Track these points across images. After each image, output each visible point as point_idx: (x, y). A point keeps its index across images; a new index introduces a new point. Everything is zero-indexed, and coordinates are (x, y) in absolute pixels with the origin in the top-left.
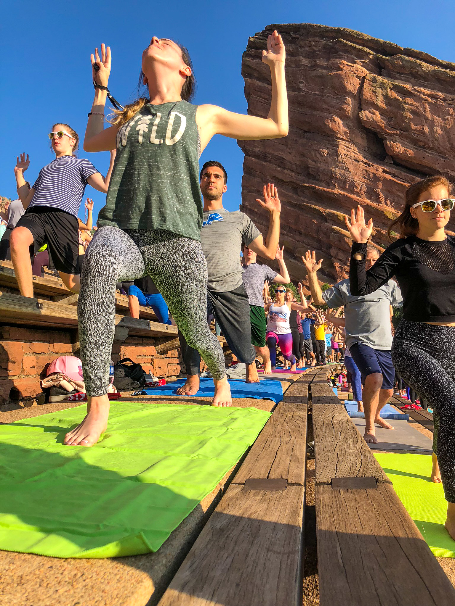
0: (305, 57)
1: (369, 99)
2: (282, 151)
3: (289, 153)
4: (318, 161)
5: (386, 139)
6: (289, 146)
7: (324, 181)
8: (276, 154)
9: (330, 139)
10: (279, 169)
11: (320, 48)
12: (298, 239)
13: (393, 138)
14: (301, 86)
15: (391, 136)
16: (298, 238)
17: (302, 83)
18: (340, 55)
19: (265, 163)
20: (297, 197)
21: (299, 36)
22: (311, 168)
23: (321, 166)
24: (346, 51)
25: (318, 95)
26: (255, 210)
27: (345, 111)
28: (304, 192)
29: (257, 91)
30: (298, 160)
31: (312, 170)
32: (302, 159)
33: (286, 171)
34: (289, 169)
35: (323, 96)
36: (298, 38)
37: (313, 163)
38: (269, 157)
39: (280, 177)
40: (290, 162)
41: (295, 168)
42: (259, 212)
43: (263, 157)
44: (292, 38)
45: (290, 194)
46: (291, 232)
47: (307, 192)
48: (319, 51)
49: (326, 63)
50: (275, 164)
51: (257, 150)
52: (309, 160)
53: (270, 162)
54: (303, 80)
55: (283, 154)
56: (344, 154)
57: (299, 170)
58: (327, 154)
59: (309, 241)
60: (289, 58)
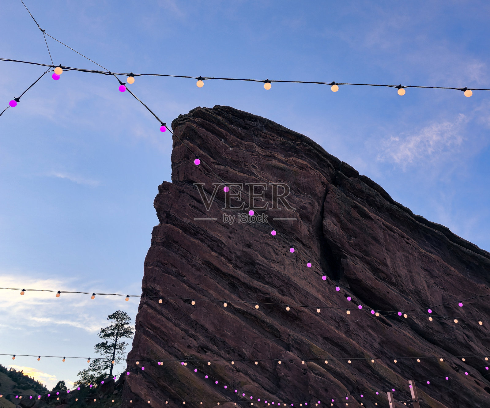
0: (259, 146)
1: (333, 209)
2: (220, 232)
3: (230, 238)
4: (272, 260)
5: (345, 257)
6: (231, 230)
7: (277, 287)
8: (213, 234)
10: (214, 254)
11: (278, 143)
13: (354, 260)
14: (254, 170)
15: (352, 256)
17: (254, 167)
18: (303, 157)
19: (195, 241)
22: (260, 265)
23: (276, 267)
24: (310, 156)
30: (240, 250)
31: (261, 269)
32: (246, 249)
33: (222, 258)
34: (226, 258)
37: (263, 259)
38: (202, 235)
39: (218, 266)
40: (229, 248)
41: (234, 259)
42: (177, 306)
43: (193, 232)
45: (227, 292)
48: (277, 146)
49: (286, 159)
50: (209, 246)
51: (187, 221)
52: (259, 255)
53: (202, 241)
54: (257, 165)
55: (221, 237)
56: (304, 260)
57: (238, 263)
58: (284, 254)
59: (257, 374)
60: (239, 140)
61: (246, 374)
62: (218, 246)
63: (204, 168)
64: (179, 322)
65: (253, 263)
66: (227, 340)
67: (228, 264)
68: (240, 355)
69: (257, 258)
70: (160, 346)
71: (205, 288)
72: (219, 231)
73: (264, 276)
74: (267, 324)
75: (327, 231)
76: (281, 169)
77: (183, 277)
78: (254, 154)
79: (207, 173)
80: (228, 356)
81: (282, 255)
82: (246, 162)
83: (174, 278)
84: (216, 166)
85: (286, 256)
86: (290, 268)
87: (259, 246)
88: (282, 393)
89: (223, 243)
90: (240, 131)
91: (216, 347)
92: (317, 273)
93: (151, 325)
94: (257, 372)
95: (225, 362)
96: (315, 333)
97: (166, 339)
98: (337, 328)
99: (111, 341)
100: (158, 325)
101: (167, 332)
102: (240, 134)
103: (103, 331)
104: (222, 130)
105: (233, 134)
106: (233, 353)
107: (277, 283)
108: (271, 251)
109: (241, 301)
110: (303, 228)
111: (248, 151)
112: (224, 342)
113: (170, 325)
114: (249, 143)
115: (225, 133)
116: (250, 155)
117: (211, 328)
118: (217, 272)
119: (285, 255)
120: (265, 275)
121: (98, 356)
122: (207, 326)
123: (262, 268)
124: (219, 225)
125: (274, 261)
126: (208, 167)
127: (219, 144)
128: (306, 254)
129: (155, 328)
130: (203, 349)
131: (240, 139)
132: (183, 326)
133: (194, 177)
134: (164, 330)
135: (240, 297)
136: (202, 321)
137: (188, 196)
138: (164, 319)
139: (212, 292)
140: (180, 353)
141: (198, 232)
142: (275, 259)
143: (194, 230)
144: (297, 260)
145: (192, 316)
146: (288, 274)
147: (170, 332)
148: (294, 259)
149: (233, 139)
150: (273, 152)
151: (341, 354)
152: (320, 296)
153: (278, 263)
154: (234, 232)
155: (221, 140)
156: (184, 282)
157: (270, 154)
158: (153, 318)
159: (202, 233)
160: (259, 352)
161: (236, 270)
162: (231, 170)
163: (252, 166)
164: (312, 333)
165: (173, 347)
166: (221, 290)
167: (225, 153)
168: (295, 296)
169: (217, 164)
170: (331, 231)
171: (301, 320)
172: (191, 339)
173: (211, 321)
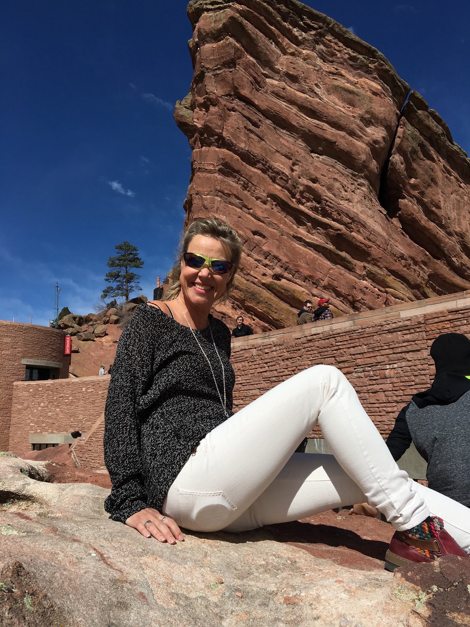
62: (282, 178)
65: (319, 199)
66: (301, 270)
67: (292, 199)
68: (315, 283)
69: (325, 194)
71: (275, 222)
72: (281, 162)
73: (331, 213)
74: (341, 257)
78: (315, 68)
80: (303, 283)
81: (351, 192)
82: (306, 78)
83: (239, 210)
84: (267, 80)
85: (354, 193)
86: (359, 205)
87: (327, 181)
89: (287, 176)
90: (296, 33)
91: (291, 276)
92: (382, 212)
95: (301, 288)
96: (382, 266)
102: (296, 38)
104: (274, 28)
105: (287, 37)
107: (345, 220)
108: (340, 187)
109: (310, 235)
111: (308, 64)
112: (298, 272)
115: (277, 33)
116: (312, 70)
120: (333, 211)
122: (281, 257)
123: (330, 204)
124: (280, 155)
125: (343, 198)
127: (271, 49)
130: (278, 277)
131: (295, 44)
132: (256, 256)
133: (246, 92)
135: (308, 232)
136: (275, 253)
137: (241, 116)
139: (281, 225)
140: (256, 280)
141: (258, 162)
143: (253, 159)
144: (365, 198)
145: (264, 248)
146: (356, 212)
148: (362, 196)
149: (287, 44)
150: (340, 68)
152: (385, 234)
153: (347, 200)
154: (298, 164)
155: (272, 44)
156: (250, 214)
157: (336, 71)
159: (264, 163)
161: (299, 205)
162: (288, 88)
163: (315, 85)
165: (249, 274)
166: (290, 224)
167: (277, 63)
169: (268, 77)
172: (265, 268)
173: (285, 253)
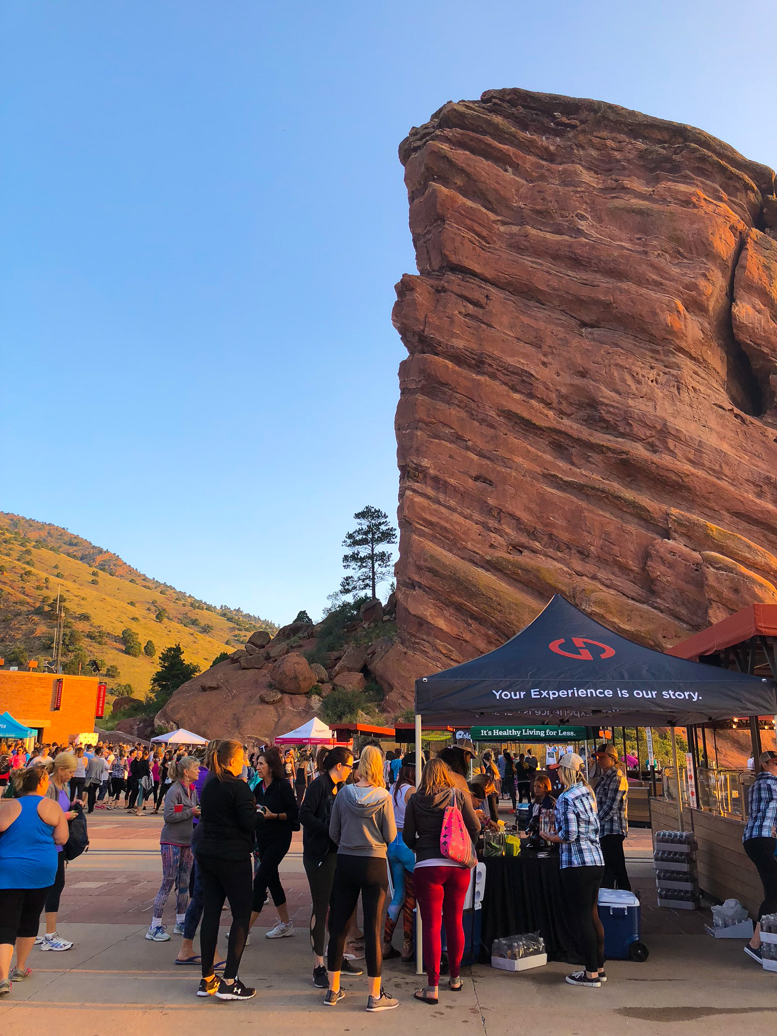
0: (589, 169)
1: (756, 280)
2: (526, 356)
3: (544, 364)
4: (628, 393)
6: (545, 348)
7: (642, 440)
8: (511, 361)
9: (659, 348)
10: (517, 396)
11: (631, 156)
12: (579, 569)
14: (583, 225)
16: (578, 565)
17: (582, 217)
18: (686, 177)
19: (479, 378)
20: (572, 467)
21: (578, 123)
22: (607, 405)
23: (638, 406)
24: (701, 172)
25: (628, 249)
26: (452, 481)
27: (701, 293)
28: (587, 459)
29: (462, 215)
30: (565, 385)
31: (609, 412)
32: (578, 381)
33: (534, 402)
34: (542, 401)
35: (646, 253)
36: (574, 127)
37: (613, 394)
38: (490, 365)
39: (525, 415)
40: (545, 384)
41: (555, 401)
42: (462, 489)
43: (474, 362)
44: (557, 124)
45: (548, 457)
46: (559, 549)
47: (596, 457)
48: (629, 161)
49: (651, 189)
50: (506, 384)
51: (459, 343)
52: (603, 388)
53: (493, 376)
54: (587, 213)
55: (527, 364)
56: (692, 387)
57: (564, 406)
58: (652, 381)
59: (612, 577)
60: (544, 163)
61: (594, 578)
62: (523, 381)
63: (479, 235)
64: (469, 511)
65: (593, 404)
66: (555, 532)
67: (546, 411)
68: (580, 553)
69: (600, 394)
70: (443, 548)
71: (507, 455)
72: (522, 353)
73: (615, 424)
74: (626, 500)
75: (742, 327)
76: (641, 212)
77: (466, 441)
78: (579, 189)
79: (485, 246)
80: (559, 554)
81: (650, 383)
82: (564, 210)
83: (449, 445)
84: (502, 229)
85: (657, 383)
86: (666, 403)
87: (603, 372)
88: (658, 600)
89: (533, 375)
90: (545, 143)
91: (537, 544)
92: (720, 407)
93: (425, 520)
94: (613, 574)
95: (555, 563)
96: (717, 508)
97: (452, 537)
98: (760, 495)
99: (364, 551)
100: (434, 519)
101: (452, 528)
102: (547, 149)
103: (350, 536)
104: (506, 147)
105: (530, 152)
106: (568, 550)
107: (642, 432)
108: (628, 377)
109: (575, 469)
110: (690, 327)
111: (566, 185)
112: (551, 535)
113: (456, 517)
114: (566, 166)
115: (513, 153)
116: (572, 193)
117: (524, 516)
118: (527, 427)
119: (654, 382)
120: (618, 421)
121: (349, 572)
122: (518, 513)
123: (611, 410)
124: (522, 344)
125: (634, 394)
126: (485, 233)
127: (504, 180)
128: (698, 375)
129: (429, 524)
130: (518, 548)
131: (545, 160)
132: (477, 516)
133: (461, 258)
134: (446, 525)
135: (573, 464)
136: (510, 507)
137: (453, 297)
138: (443, 510)
139: (519, 460)
140: (478, 556)
141: (483, 362)
142: (636, 392)
143: (474, 359)
144: (678, 389)
145: (491, 501)
146: (664, 415)
147: (457, 527)
148: (674, 386)
149: (532, 164)
150: (622, 178)
151: (765, 536)
152: (725, 447)
153: (641, 397)
154: (552, 353)
155: (506, 171)
156: (468, 448)
157: (614, 184)
158: (423, 508)
159: (490, 362)
160: (614, 545)
161: (562, 419)
162: (533, 232)
163: (576, 216)
164: (711, 509)
165: (465, 548)
166: (538, 456)
167: (517, 198)
168: (676, 451)
169: (504, 223)
170: (749, 325)
171: (689, 489)
172: (493, 535)
173: (525, 506)
